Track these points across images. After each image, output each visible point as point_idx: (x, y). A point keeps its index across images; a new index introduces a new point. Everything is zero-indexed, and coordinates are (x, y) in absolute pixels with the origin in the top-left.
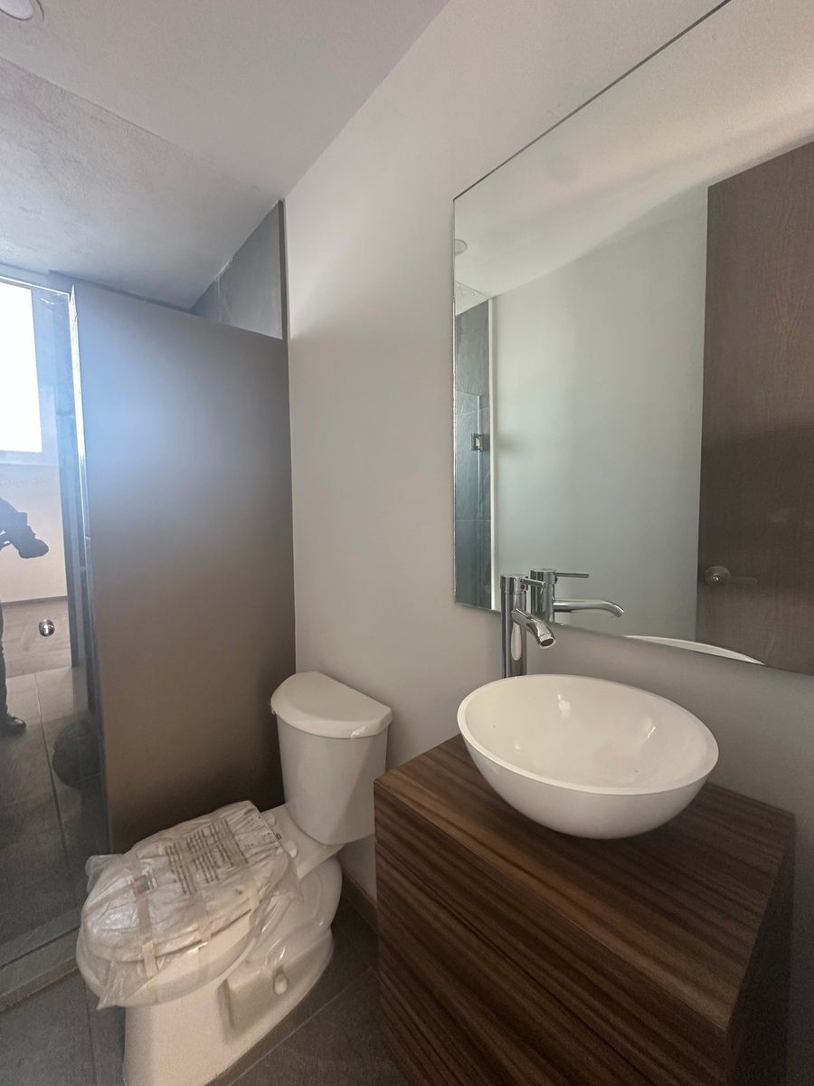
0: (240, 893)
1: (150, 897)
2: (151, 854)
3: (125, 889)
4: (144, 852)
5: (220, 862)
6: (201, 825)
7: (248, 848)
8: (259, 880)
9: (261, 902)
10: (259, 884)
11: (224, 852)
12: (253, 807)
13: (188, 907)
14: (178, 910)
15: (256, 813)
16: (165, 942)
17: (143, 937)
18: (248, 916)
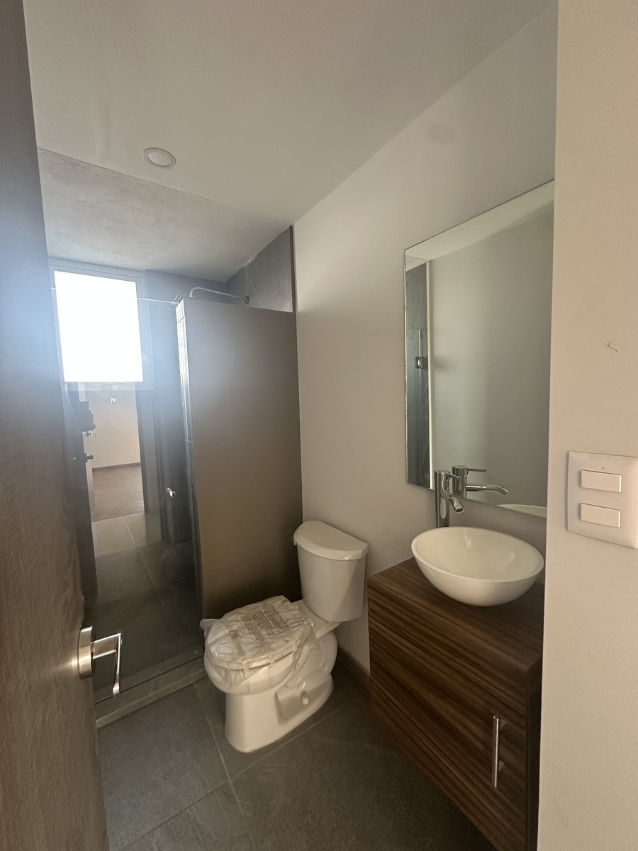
0: (287, 642)
1: (240, 640)
2: (235, 619)
3: (226, 635)
4: (230, 619)
5: (273, 626)
6: (258, 607)
7: (288, 620)
8: (297, 636)
9: (298, 648)
10: (297, 638)
11: (274, 621)
12: (286, 599)
13: (261, 646)
14: (257, 647)
15: (288, 603)
16: (253, 662)
17: (242, 658)
18: (292, 655)
